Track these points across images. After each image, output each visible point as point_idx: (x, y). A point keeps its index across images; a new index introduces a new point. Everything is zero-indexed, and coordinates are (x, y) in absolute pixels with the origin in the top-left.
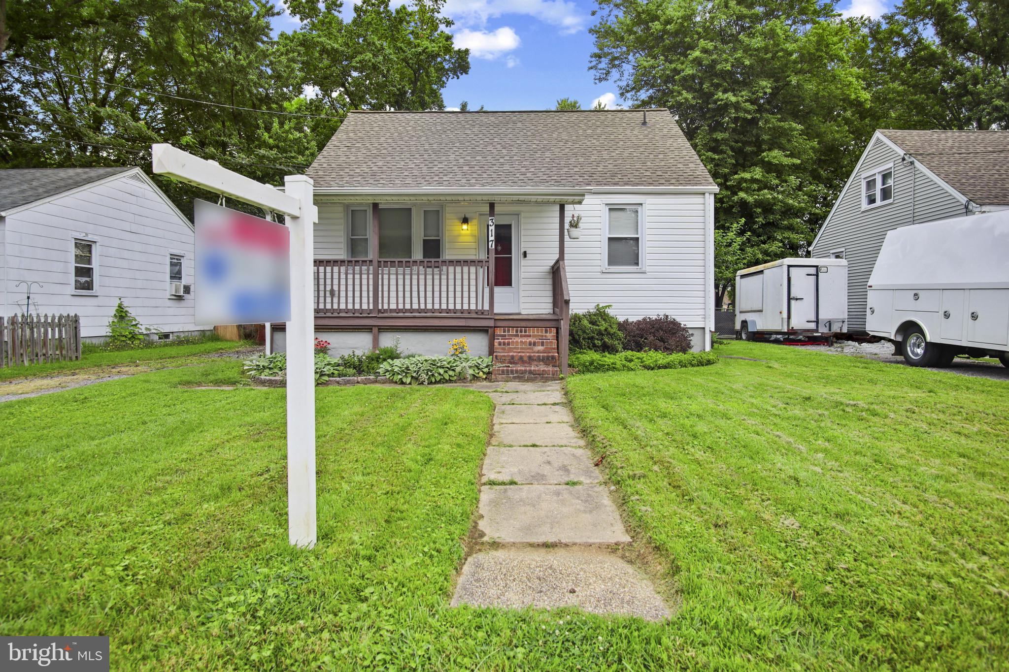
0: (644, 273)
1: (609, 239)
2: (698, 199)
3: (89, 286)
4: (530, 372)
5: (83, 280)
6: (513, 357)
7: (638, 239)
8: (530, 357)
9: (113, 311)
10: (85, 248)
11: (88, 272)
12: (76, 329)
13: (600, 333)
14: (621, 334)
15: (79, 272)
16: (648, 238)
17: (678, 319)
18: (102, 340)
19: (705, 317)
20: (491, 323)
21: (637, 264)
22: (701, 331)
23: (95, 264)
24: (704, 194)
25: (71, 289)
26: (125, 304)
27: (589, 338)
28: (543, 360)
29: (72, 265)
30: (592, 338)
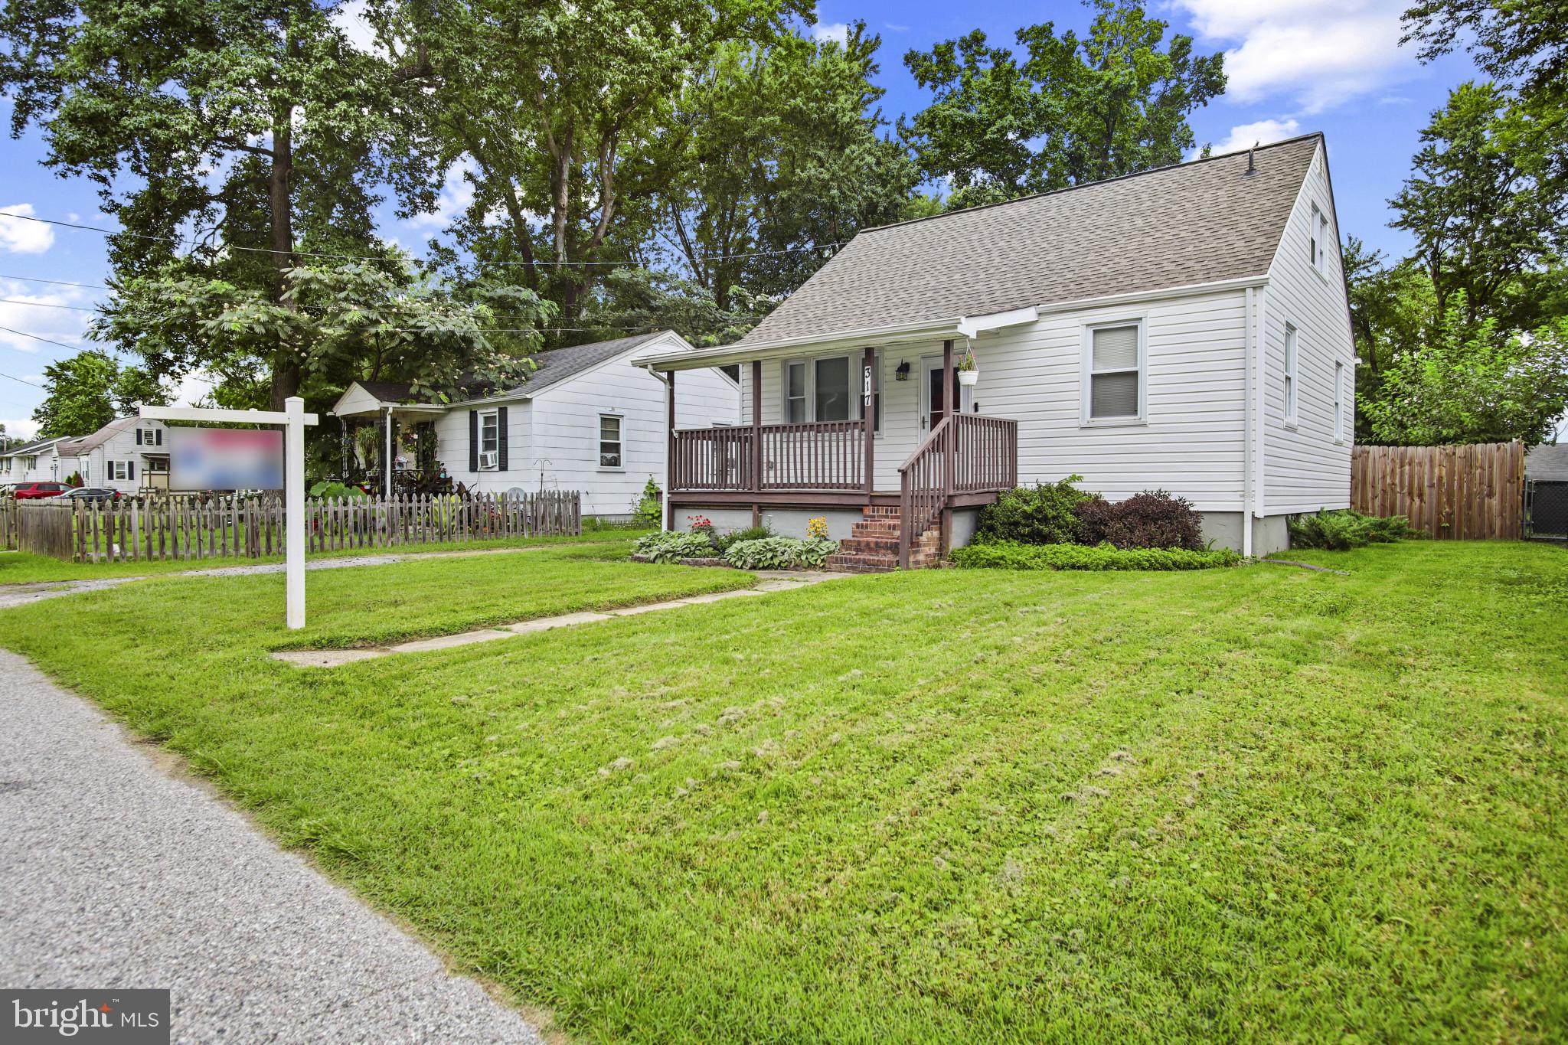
0: (1144, 425)
1: (1094, 376)
2: (1234, 300)
3: (616, 462)
4: (865, 562)
5: (609, 456)
6: (859, 543)
7: (1135, 374)
8: (877, 543)
9: (642, 488)
10: (610, 423)
11: (616, 448)
12: (576, 505)
13: (1027, 516)
14: (1070, 518)
15: (605, 447)
16: (1150, 370)
17: (1189, 498)
18: (630, 518)
19: (1244, 494)
20: (865, 501)
21: (1135, 412)
22: (1238, 517)
23: (622, 440)
24: (1244, 290)
25: (596, 465)
26: (655, 481)
27: (1011, 524)
28: (890, 548)
29: (598, 441)
30: (1016, 524)
